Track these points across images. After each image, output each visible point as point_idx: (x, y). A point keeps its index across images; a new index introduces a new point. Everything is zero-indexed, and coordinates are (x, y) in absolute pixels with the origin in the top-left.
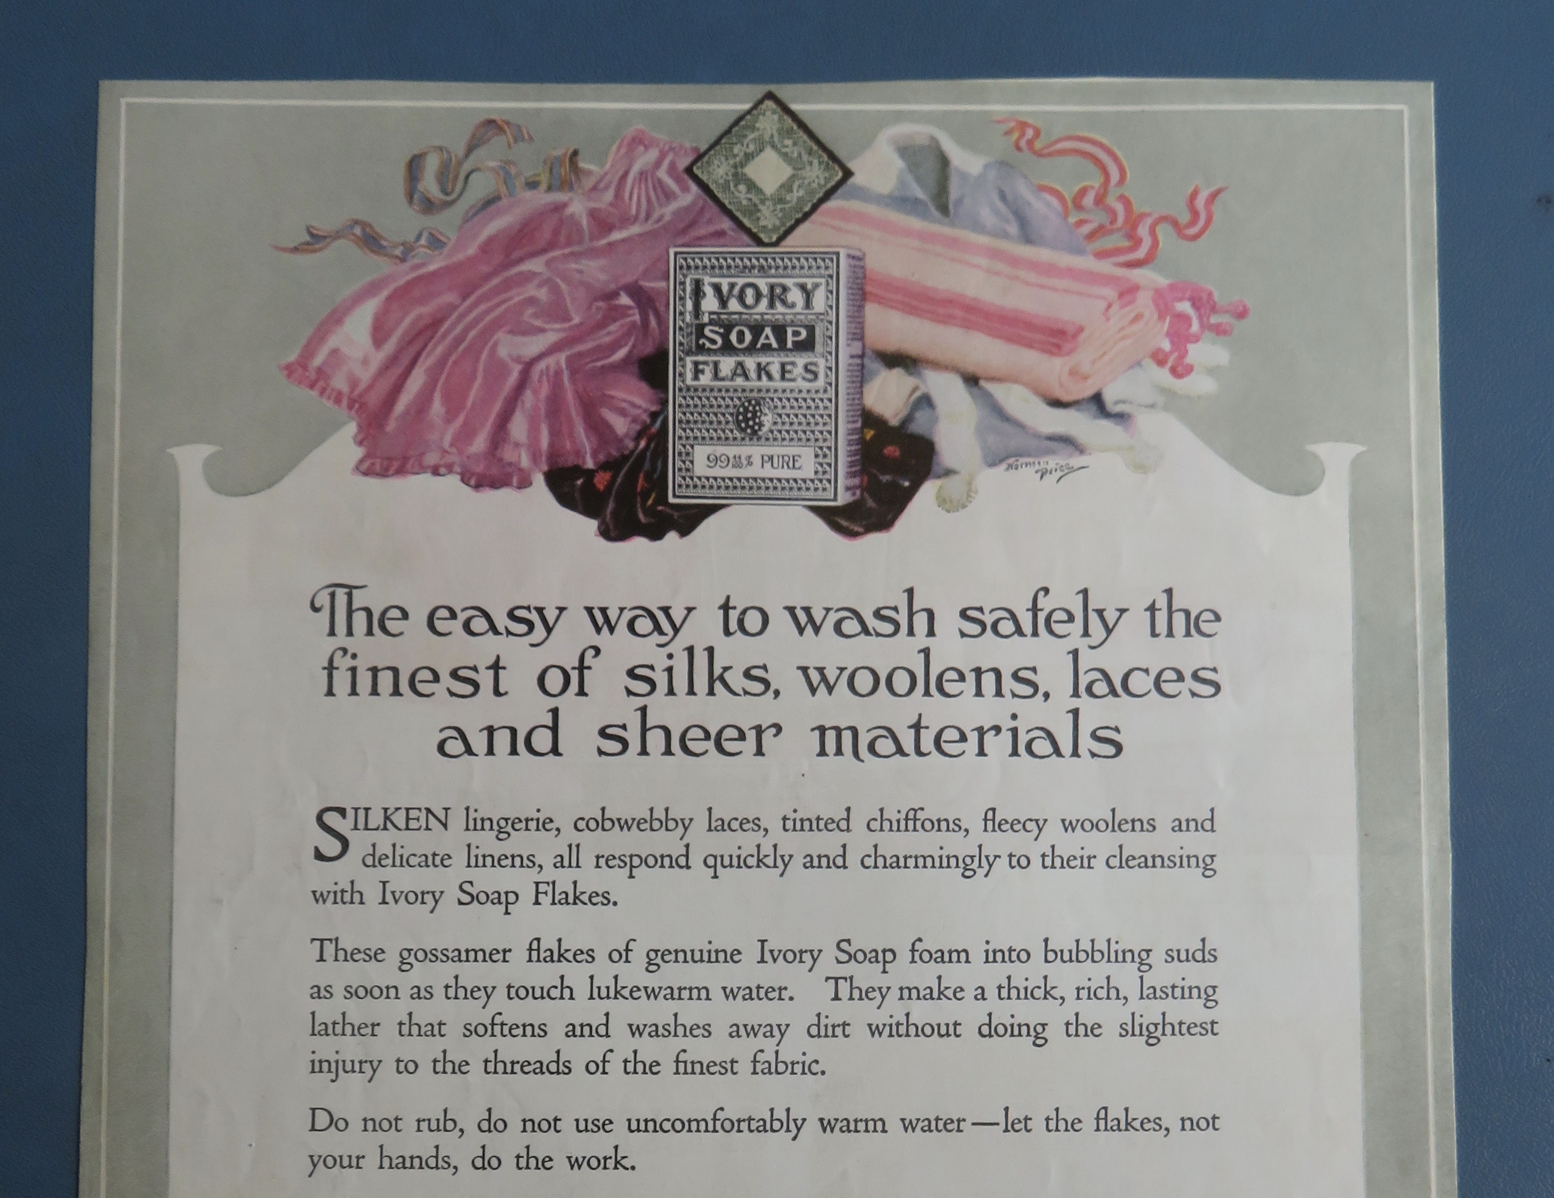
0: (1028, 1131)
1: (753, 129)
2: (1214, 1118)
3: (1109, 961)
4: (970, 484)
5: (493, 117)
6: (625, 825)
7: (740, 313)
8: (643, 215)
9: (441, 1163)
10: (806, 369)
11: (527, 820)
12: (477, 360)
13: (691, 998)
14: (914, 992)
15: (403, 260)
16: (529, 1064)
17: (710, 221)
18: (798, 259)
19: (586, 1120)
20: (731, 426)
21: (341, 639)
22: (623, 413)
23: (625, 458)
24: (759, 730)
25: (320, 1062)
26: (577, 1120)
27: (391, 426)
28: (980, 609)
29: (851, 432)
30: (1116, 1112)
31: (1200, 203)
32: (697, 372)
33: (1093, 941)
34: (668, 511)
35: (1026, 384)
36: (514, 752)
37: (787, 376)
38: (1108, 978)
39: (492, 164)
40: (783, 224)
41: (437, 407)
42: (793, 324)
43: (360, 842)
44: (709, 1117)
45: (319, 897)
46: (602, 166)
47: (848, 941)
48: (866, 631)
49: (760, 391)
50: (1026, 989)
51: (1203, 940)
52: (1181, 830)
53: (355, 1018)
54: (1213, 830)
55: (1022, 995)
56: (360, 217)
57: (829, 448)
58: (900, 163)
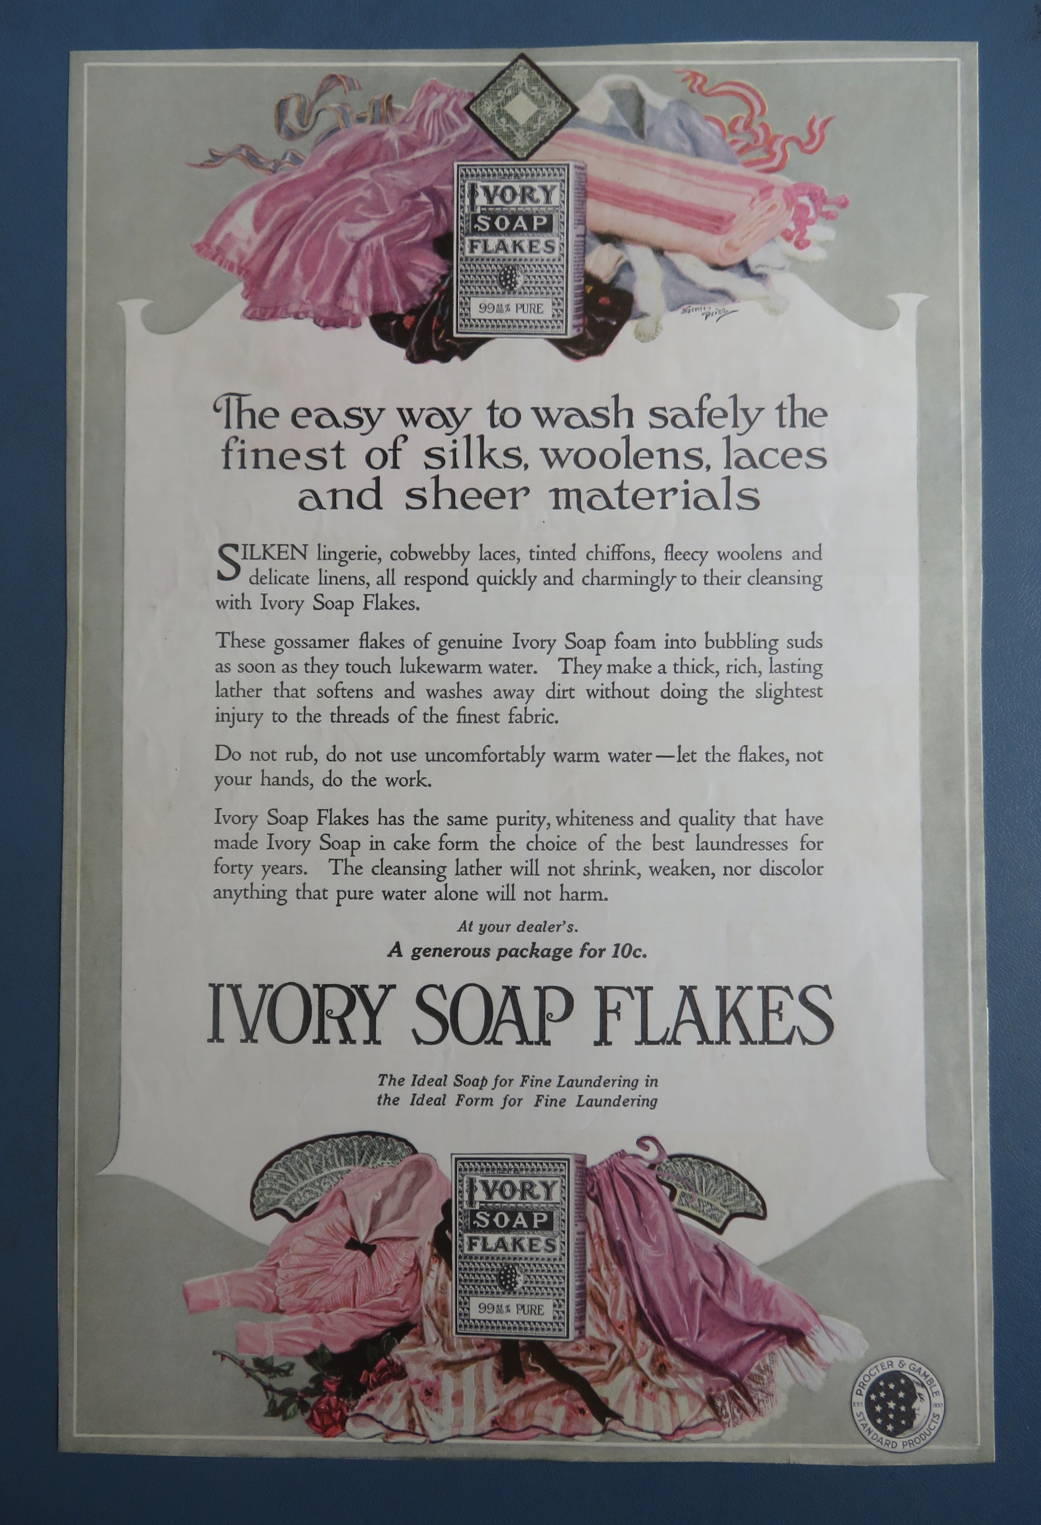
0: (694, 761)
1: (511, 79)
2: (819, 753)
3: (749, 647)
4: (657, 323)
5: (334, 73)
6: (424, 556)
7: (502, 207)
8: (436, 139)
9: (302, 782)
10: (547, 245)
11: (359, 553)
12: (324, 240)
13: (468, 672)
14: (618, 668)
15: (274, 172)
16: (361, 716)
17: (481, 143)
18: (542, 169)
19: (399, 754)
20: (496, 284)
21: (234, 430)
22: (422, 275)
23: (424, 307)
24: (514, 492)
25: (223, 714)
26: (393, 754)
27: (267, 286)
28: (664, 409)
29: (578, 288)
30: (753, 749)
31: (816, 127)
32: (473, 248)
33: (738, 634)
34: (454, 343)
35: (696, 254)
36: (350, 506)
37: (534, 249)
38: (749, 659)
39: (334, 105)
40: (531, 145)
41: (298, 272)
42: (537, 214)
43: (248, 568)
44: (480, 752)
45: (221, 604)
46: (408, 107)
47: (574, 634)
48: (586, 424)
49: (515, 260)
50: (693, 666)
51: (813, 633)
52: (798, 559)
53: (245, 685)
54: (820, 559)
55: (690, 670)
56: (245, 143)
57: (562, 299)
58: (610, 102)
